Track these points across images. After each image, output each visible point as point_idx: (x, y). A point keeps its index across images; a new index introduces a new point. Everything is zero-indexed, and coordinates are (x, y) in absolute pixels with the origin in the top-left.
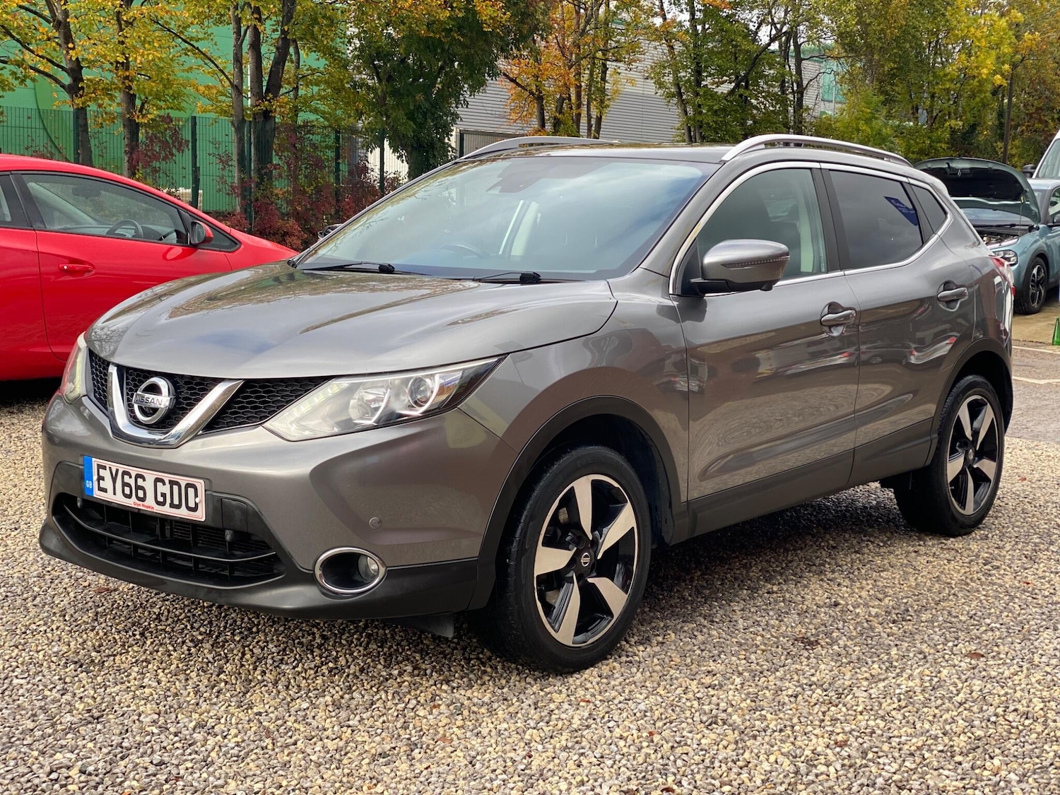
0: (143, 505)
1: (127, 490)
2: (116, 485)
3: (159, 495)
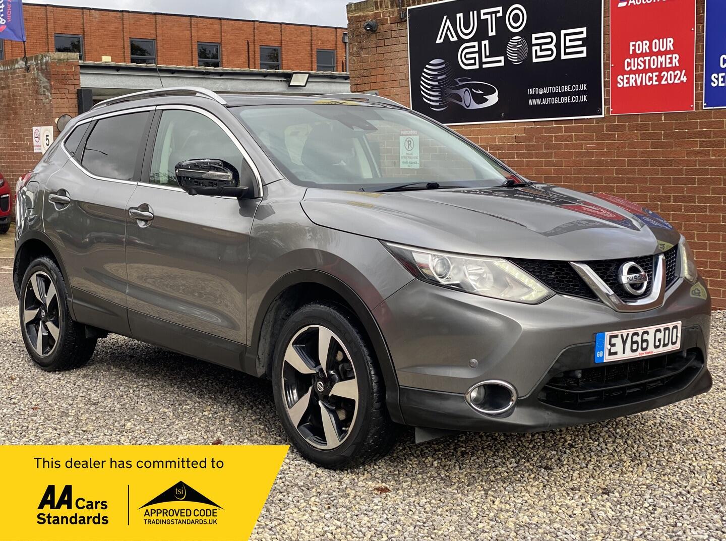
0: (646, 353)
1: (635, 346)
2: (626, 346)
3: (657, 340)
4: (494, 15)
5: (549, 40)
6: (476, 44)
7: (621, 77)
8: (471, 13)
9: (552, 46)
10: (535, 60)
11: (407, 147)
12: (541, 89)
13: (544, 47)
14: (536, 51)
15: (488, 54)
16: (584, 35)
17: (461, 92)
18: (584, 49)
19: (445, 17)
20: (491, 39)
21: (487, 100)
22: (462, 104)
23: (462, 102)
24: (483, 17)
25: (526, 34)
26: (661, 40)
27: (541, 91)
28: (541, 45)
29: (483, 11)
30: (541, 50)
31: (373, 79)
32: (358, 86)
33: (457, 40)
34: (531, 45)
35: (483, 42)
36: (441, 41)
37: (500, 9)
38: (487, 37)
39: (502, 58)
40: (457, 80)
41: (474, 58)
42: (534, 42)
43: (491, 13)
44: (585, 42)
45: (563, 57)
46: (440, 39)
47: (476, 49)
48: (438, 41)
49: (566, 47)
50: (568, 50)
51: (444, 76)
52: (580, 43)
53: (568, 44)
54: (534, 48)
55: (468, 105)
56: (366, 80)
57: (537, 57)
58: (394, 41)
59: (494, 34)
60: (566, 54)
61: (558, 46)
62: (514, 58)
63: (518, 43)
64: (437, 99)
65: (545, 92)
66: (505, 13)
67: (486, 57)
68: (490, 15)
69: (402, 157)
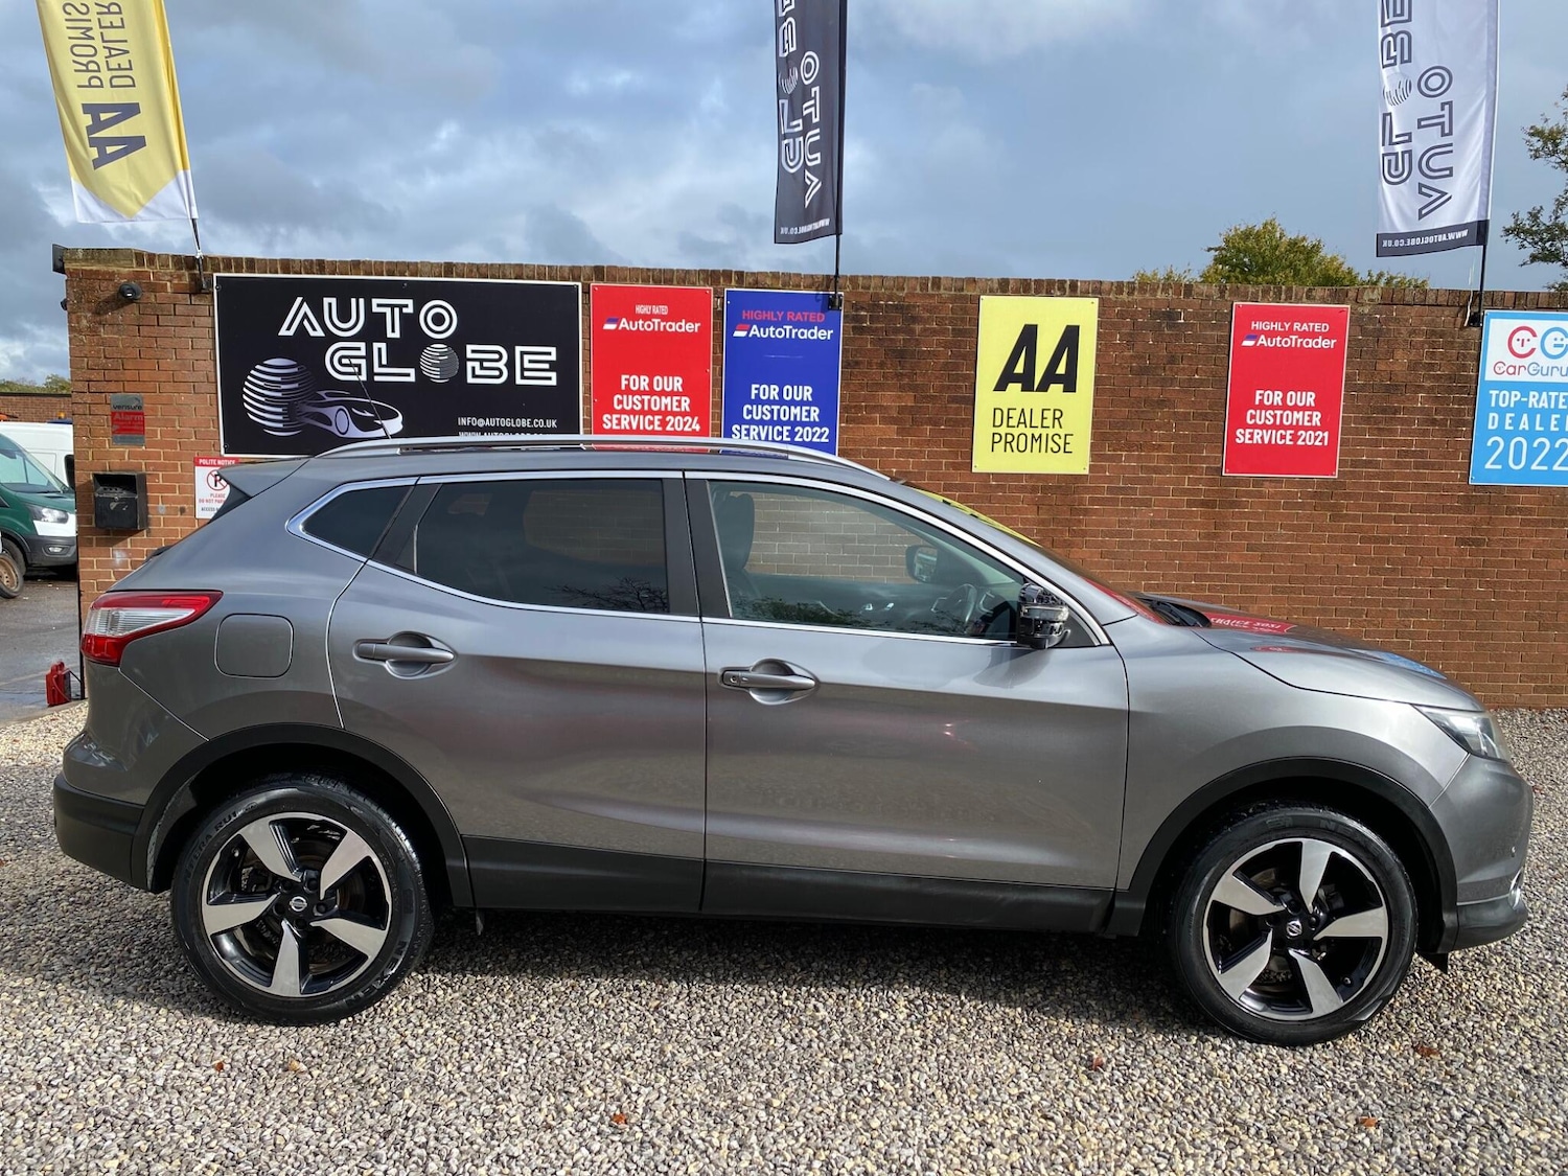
4: (397, 310)
5: (496, 356)
6: (362, 345)
7: (608, 416)
8: (353, 301)
9: (501, 365)
10: (470, 380)
11: (213, 485)
12: (481, 420)
13: (486, 364)
14: (473, 368)
15: (384, 362)
16: (553, 357)
17: (330, 412)
18: (553, 375)
19: (299, 299)
20: (390, 342)
21: (381, 426)
22: (332, 429)
23: (331, 425)
24: (375, 309)
25: (457, 343)
26: (665, 378)
27: (481, 423)
28: (481, 361)
29: (375, 302)
30: (482, 368)
31: (128, 375)
32: (91, 383)
33: (323, 335)
34: (464, 360)
35: (376, 346)
36: (291, 333)
37: (410, 302)
38: (383, 338)
39: (412, 371)
40: (322, 393)
41: (359, 366)
42: (469, 355)
43: (392, 307)
44: (553, 366)
45: (519, 381)
46: (288, 329)
47: (363, 353)
48: (283, 332)
49: (523, 369)
50: (526, 374)
51: (296, 385)
52: (547, 366)
53: (527, 365)
54: (470, 365)
55: (343, 431)
56: (111, 375)
57: (474, 376)
58: (181, 321)
59: (397, 335)
60: (523, 377)
61: (510, 365)
62: (435, 375)
63: (442, 354)
64: (280, 418)
65: (487, 423)
66: (417, 309)
67: (381, 365)
68: (389, 309)
69: (202, 501)
